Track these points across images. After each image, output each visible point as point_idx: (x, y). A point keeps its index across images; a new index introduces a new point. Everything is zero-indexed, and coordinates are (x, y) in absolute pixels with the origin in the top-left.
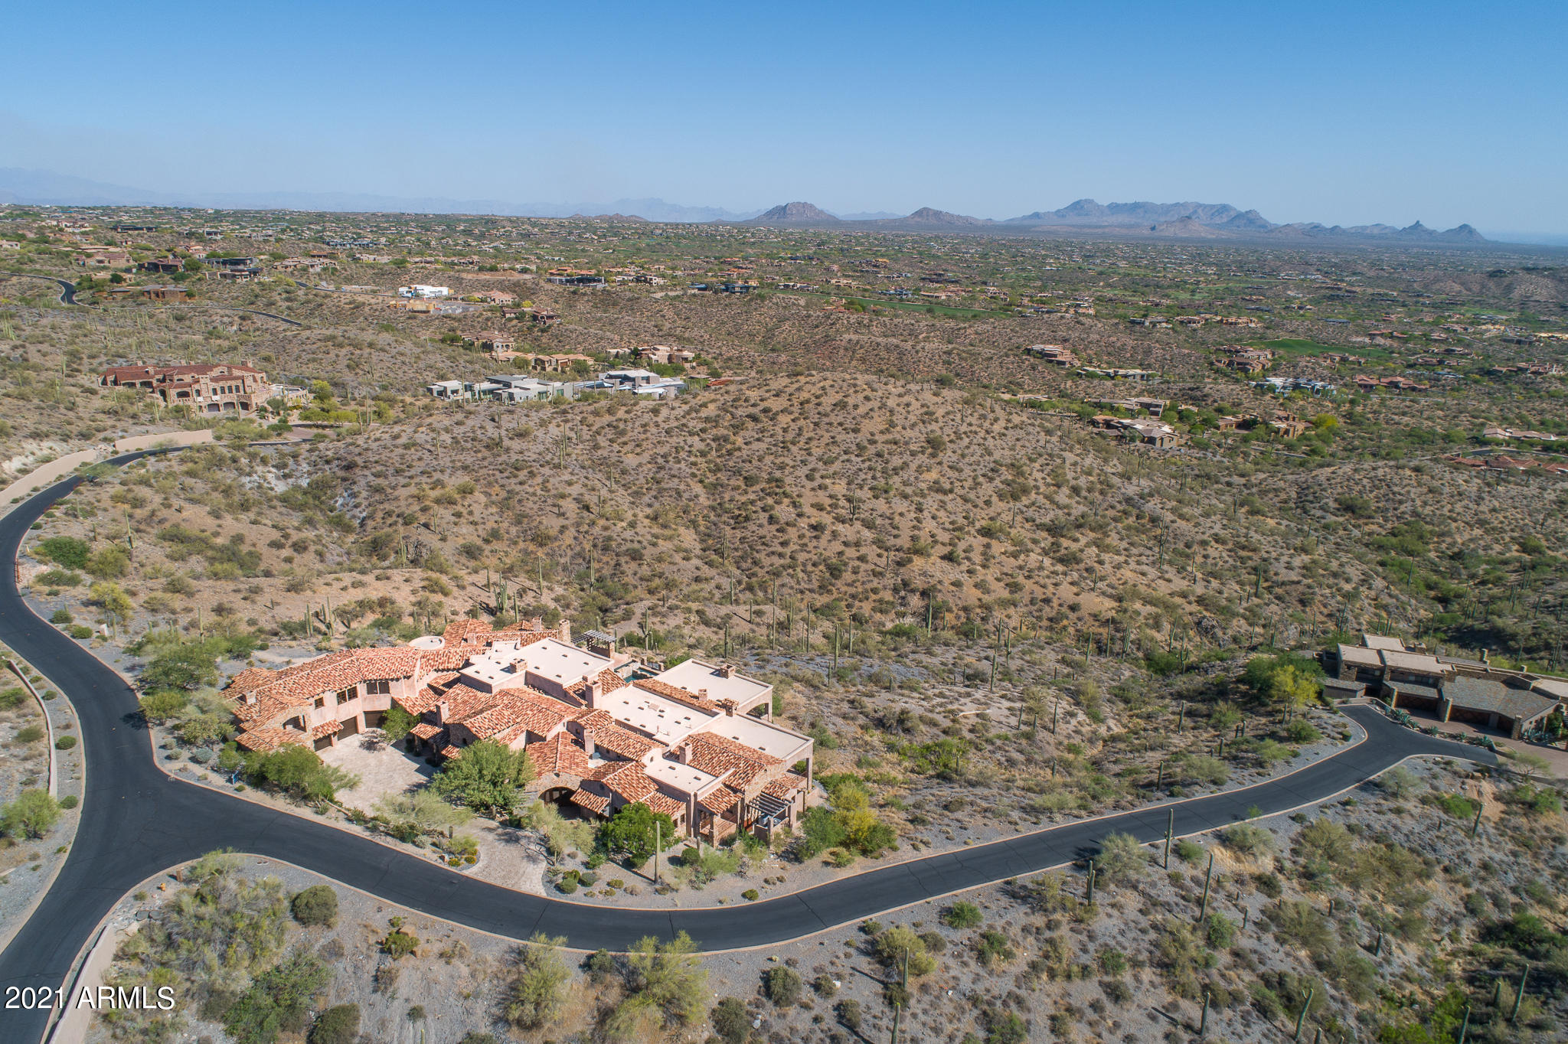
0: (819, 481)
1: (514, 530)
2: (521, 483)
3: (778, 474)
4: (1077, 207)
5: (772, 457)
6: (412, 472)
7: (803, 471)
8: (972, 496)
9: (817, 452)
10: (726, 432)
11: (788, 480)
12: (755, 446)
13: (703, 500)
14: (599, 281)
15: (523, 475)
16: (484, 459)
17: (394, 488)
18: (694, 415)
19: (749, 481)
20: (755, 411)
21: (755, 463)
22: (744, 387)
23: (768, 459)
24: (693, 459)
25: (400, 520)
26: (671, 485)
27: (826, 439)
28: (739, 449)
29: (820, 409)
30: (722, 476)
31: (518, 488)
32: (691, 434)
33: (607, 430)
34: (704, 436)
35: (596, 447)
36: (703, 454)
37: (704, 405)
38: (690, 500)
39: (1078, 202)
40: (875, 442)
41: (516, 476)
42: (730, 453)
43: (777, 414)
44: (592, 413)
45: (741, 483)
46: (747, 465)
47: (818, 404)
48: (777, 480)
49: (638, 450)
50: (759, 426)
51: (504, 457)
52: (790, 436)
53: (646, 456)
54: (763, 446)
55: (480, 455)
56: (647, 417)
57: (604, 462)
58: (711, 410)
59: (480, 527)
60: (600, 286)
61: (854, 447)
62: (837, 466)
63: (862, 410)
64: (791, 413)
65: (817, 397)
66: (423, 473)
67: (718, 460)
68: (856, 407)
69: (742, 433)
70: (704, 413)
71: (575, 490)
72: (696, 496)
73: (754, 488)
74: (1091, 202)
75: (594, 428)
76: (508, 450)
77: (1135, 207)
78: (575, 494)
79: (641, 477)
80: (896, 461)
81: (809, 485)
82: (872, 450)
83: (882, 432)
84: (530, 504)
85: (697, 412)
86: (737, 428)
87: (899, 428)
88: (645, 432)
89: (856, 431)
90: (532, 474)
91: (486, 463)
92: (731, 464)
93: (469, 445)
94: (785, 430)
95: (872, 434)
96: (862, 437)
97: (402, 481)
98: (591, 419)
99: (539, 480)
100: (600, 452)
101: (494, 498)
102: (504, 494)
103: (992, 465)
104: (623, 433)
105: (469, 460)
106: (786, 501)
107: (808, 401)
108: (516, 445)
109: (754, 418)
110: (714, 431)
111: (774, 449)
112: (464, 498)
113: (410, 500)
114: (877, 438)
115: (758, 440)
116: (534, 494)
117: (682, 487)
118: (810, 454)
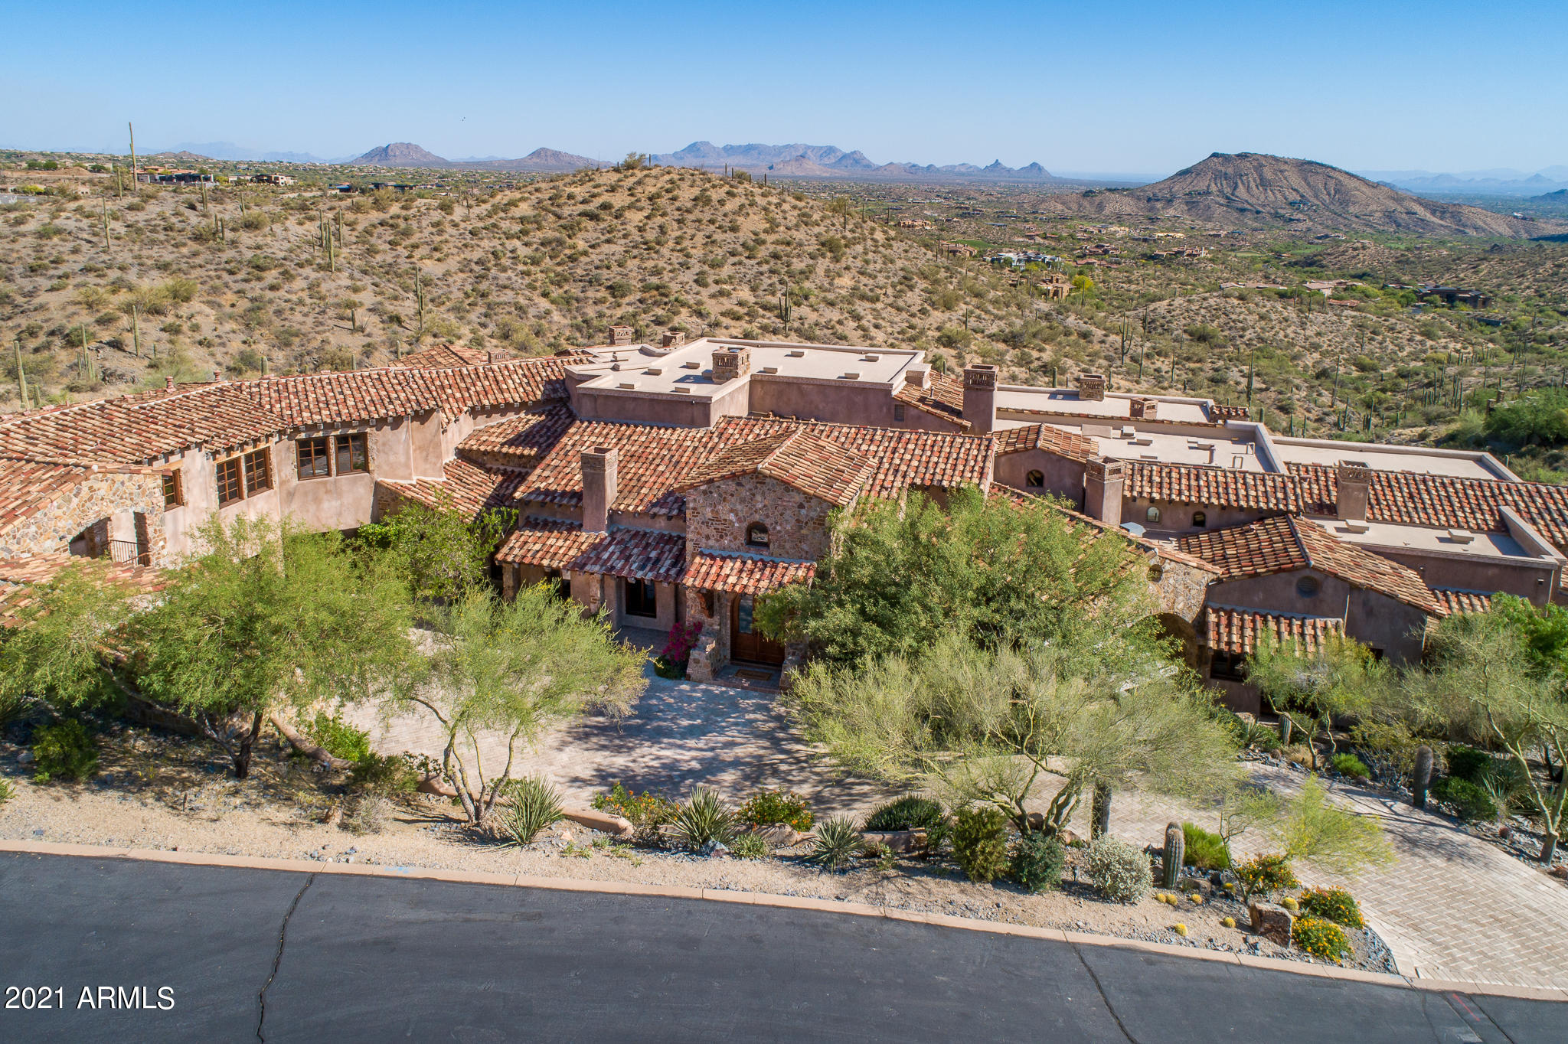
0: (714, 288)
1: (280, 356)
2: (273, 288)
3: (654, 280)
4: (694, 148)
5: (636, 262)
6: (63, 269)
7: (689, 276)
8: (900, 303)
9: (698, 253)
10: (557, 235)
11: (674, 287)
12: (606, 248)
13: (556, 316)
14: (207, 179)
15: (271, 276)
16: (195, 254)
17: (31, 294)
18: (502, 215)
19: (616, 290)
20: (591, 207)
21: (615, 268)
22: (560, 183)
23: (632, 264)
24: (521, 267)
25: (58, 341)
26: (503, 299)
27: (700, 239)
28: (585, 253)
29: (677, 204)
30: (575, 290)
31: (269, 294)
32: (509, 237)
33: (380, 229)
34: (526, 239)
35: (372, 251)
36: (535, 262)
37: (513, 203)
38: (539, 317)
39: (695, 144)
40: (764, 242)
41: (259, 279)
42: (572, 259)
43: (622, 209)
44: (348, 209)
45: (603, 293)
46: (605, 271)
47: (674, 199)
48: (657, 288)
49: (437, 255)
50: (602, 225)
51: (230, 254)
52: (651, 235)
53: (452, 264)
54: (618, 248)
55: (185, 250)
56: (436, 216)
57: (389, 269)
58: (524, 209)
59: (218, 351)
60: (209, 185)
61: (740, 249)
62: (726, 270)
63: (731, 205)
64: (641, 209)
65: (667, 191)
66: (86, 270)
67: (559, 269)
68: (722, 202)
69: (580, 235)
70: (517, 212)
71: (367, 298)
72: (548, 313)
73: (627, 300)
74: (707, 144)
75: (360, 228)
76: (234, 243)
77: (749, 149)
78: (368, 304)
79: (454, 289)
80: (798, 265)
81: (705, 293)
82: (762, 252)
83: (766, 231)
84: (298, 317)
85: (505, 211)
86: (571, 229)
87: (782, 228)
88: (440, 232)
89: (734, 229)
90: (287, 276)
91: (199, 260)
92: (580, 271)
93: (162, 237)
94: (641, 229)
95: (755, 234)
96: (745, 235)
97: (43, 283)
98: (350, 216)
99: (299, 284)
100: (379, 258)
101: (228, 310)
102: (244, 304)
103: (902, 273)
104: (407, 233)
105: (168, 257)
106: (684, 311)
107: (658, 196)
108: (246, 238)
109: (593, 217)
110: (539, 234)
111: (635, 252)
112: (175, 306)
113: (71, 309)
114: (763, 236)
115: (608, 241)
116: (301, 302)
117: (522, 301)
118: (688, 256)
